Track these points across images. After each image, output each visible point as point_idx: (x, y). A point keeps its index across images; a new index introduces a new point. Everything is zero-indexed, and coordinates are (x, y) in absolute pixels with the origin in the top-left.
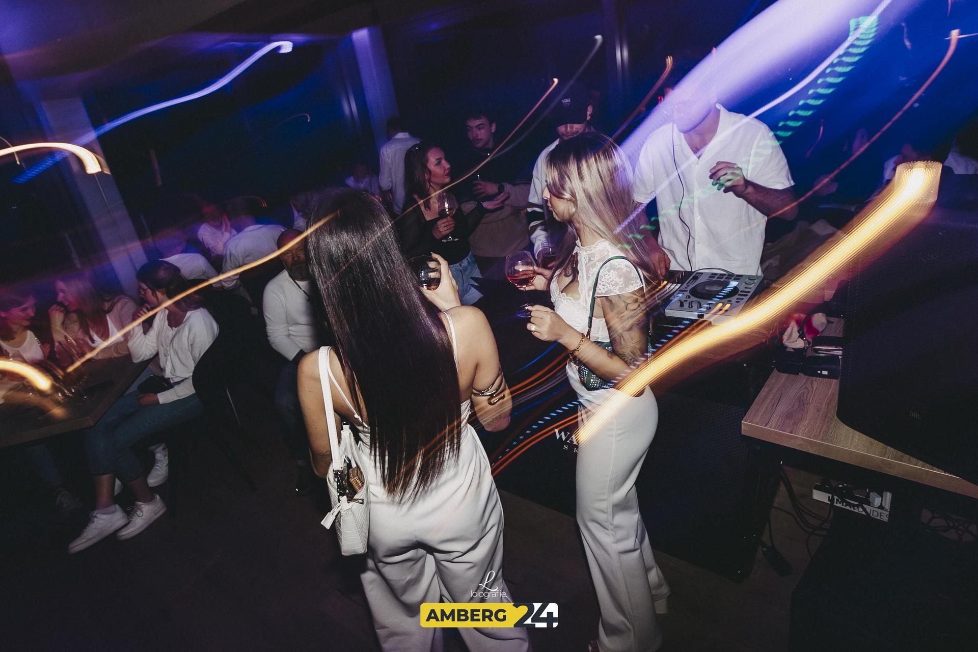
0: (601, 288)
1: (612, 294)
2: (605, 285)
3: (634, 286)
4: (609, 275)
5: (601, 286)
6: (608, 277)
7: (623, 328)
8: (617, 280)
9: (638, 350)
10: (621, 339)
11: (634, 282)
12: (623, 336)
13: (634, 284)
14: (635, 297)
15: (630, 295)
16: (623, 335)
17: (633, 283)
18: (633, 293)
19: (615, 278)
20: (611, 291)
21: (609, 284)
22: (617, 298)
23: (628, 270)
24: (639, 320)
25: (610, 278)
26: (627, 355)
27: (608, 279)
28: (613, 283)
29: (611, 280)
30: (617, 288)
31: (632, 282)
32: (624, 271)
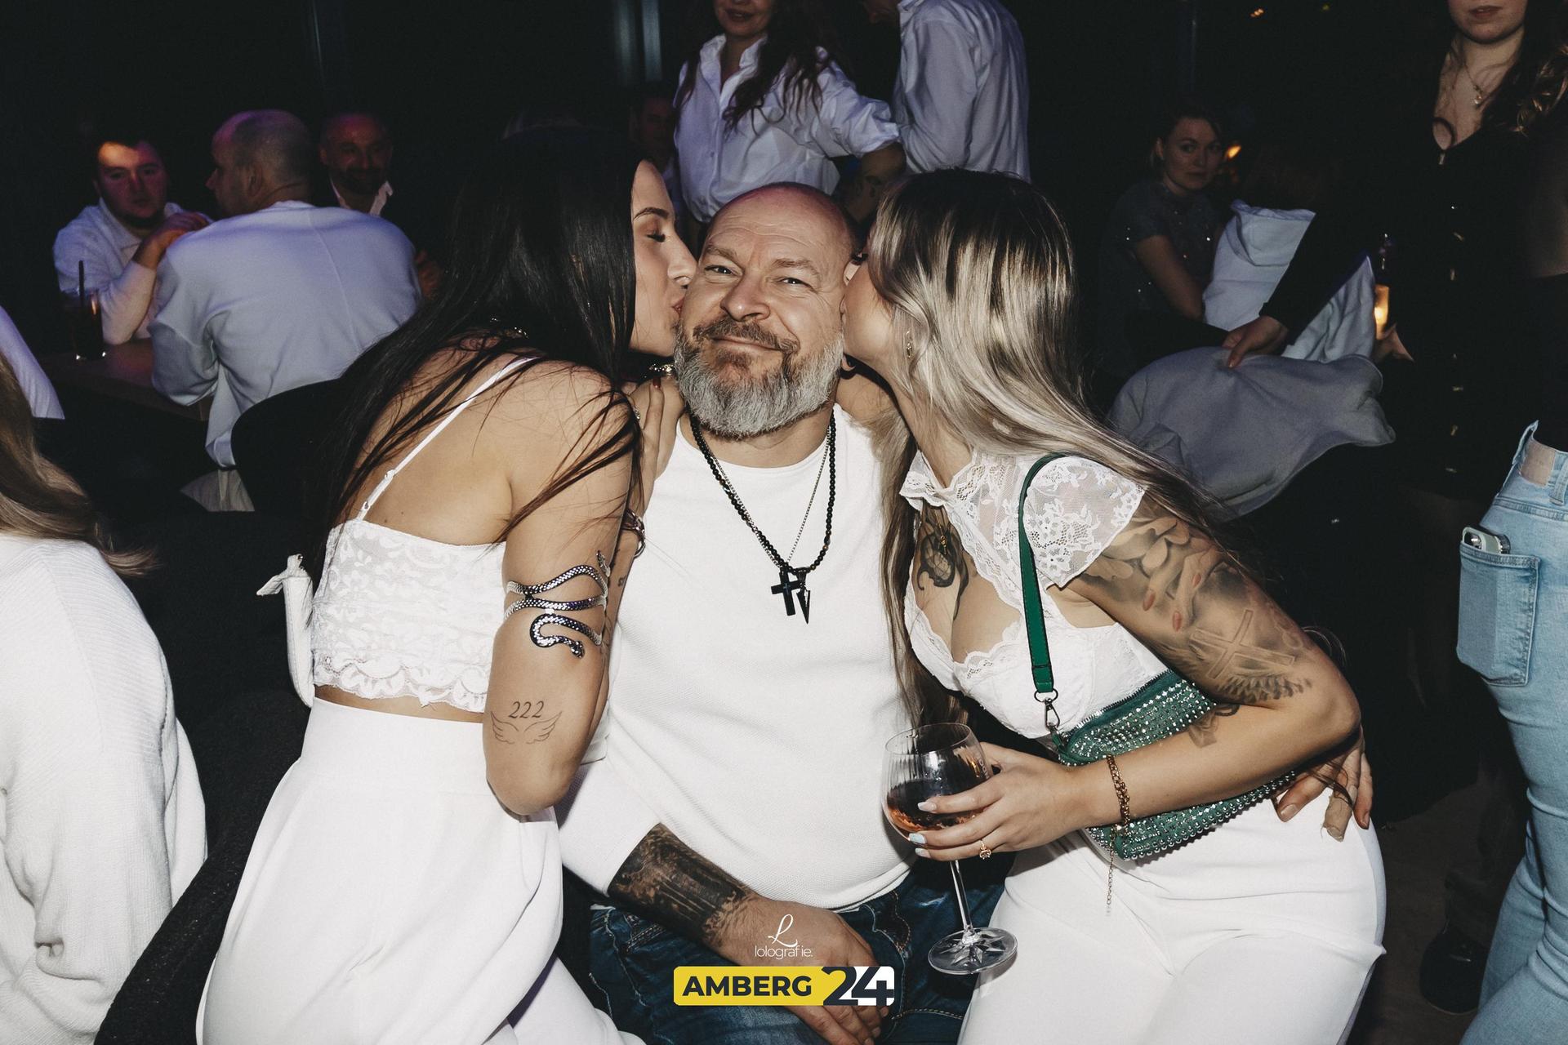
0: (1055, 563)
1: (1090, 560)
2: (1057, 552)
3: (1126, 503)
4: (1048, 521)
5: (1050, 557)
6: (1049, 526)
7: (1178, 623)
8: (1074, 518)
9: (1254, 649)
10: (1194, 651)
11: (1120, 492)
12: (1193, 642)
13: (1123, 499)
14: (1143, 530)
15: (1130, 535)
16: (1192, 638)
17: (1119, 497)
18: (1134, 524)
19: (1067, 518)
20: (1079, 556)
21: (1063, 541)
22: (1105, 563)
23: (1084, 476)
24: (1199, 576)
25: (1055, 525)
26: (1241, 679)
27: (1053, 533)
28: (1071, 531)
29: (1060, 528)
30: (1091, 538)
31: (1115, 495)
32: (1076, 485)
